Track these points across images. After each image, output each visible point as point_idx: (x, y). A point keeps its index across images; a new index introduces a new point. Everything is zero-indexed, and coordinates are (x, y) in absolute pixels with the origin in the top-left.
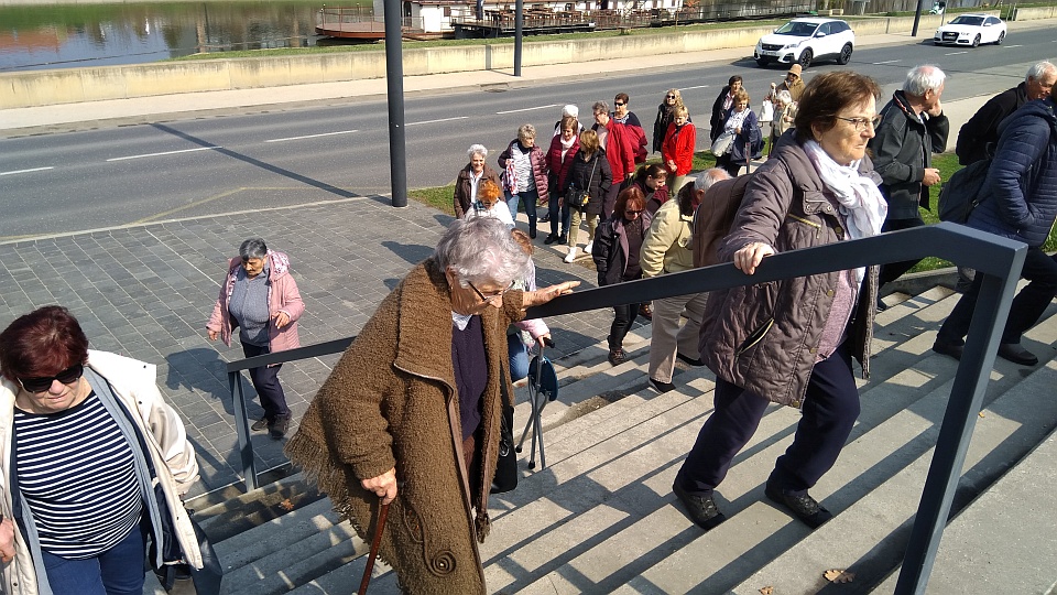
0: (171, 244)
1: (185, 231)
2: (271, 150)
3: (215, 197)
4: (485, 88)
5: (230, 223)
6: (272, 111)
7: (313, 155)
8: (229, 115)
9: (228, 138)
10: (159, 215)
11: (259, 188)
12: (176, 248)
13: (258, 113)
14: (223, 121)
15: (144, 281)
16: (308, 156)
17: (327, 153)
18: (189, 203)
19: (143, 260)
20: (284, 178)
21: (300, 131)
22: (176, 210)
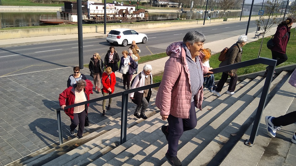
0: (16, 81)
1: (19, 78)
2: (37, 55)
3: (24, 68)
4: (96, 37)
5: (32, 75)
6: (34, 44)
7: (51, 56)
8: (22, 45)
9: (23, 52)
10: (9, 74)
11: (37, 65)
12: (18, 83)
13: (30, 44)
14: (20, 47)
15: (11, 92)
16: (49, 56)
17: (55, 55)
18: (17, 70)
19: (9, 86)
20: (43, 62)
21: (45, 49)
22: (13, 72)
